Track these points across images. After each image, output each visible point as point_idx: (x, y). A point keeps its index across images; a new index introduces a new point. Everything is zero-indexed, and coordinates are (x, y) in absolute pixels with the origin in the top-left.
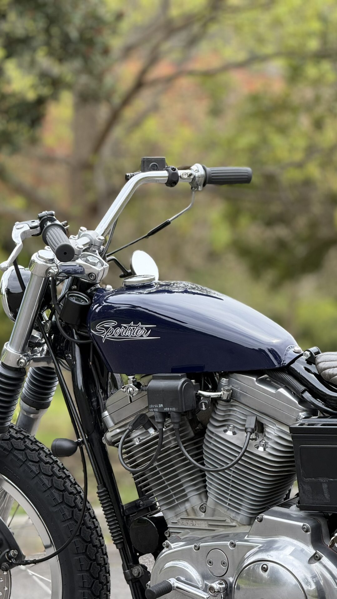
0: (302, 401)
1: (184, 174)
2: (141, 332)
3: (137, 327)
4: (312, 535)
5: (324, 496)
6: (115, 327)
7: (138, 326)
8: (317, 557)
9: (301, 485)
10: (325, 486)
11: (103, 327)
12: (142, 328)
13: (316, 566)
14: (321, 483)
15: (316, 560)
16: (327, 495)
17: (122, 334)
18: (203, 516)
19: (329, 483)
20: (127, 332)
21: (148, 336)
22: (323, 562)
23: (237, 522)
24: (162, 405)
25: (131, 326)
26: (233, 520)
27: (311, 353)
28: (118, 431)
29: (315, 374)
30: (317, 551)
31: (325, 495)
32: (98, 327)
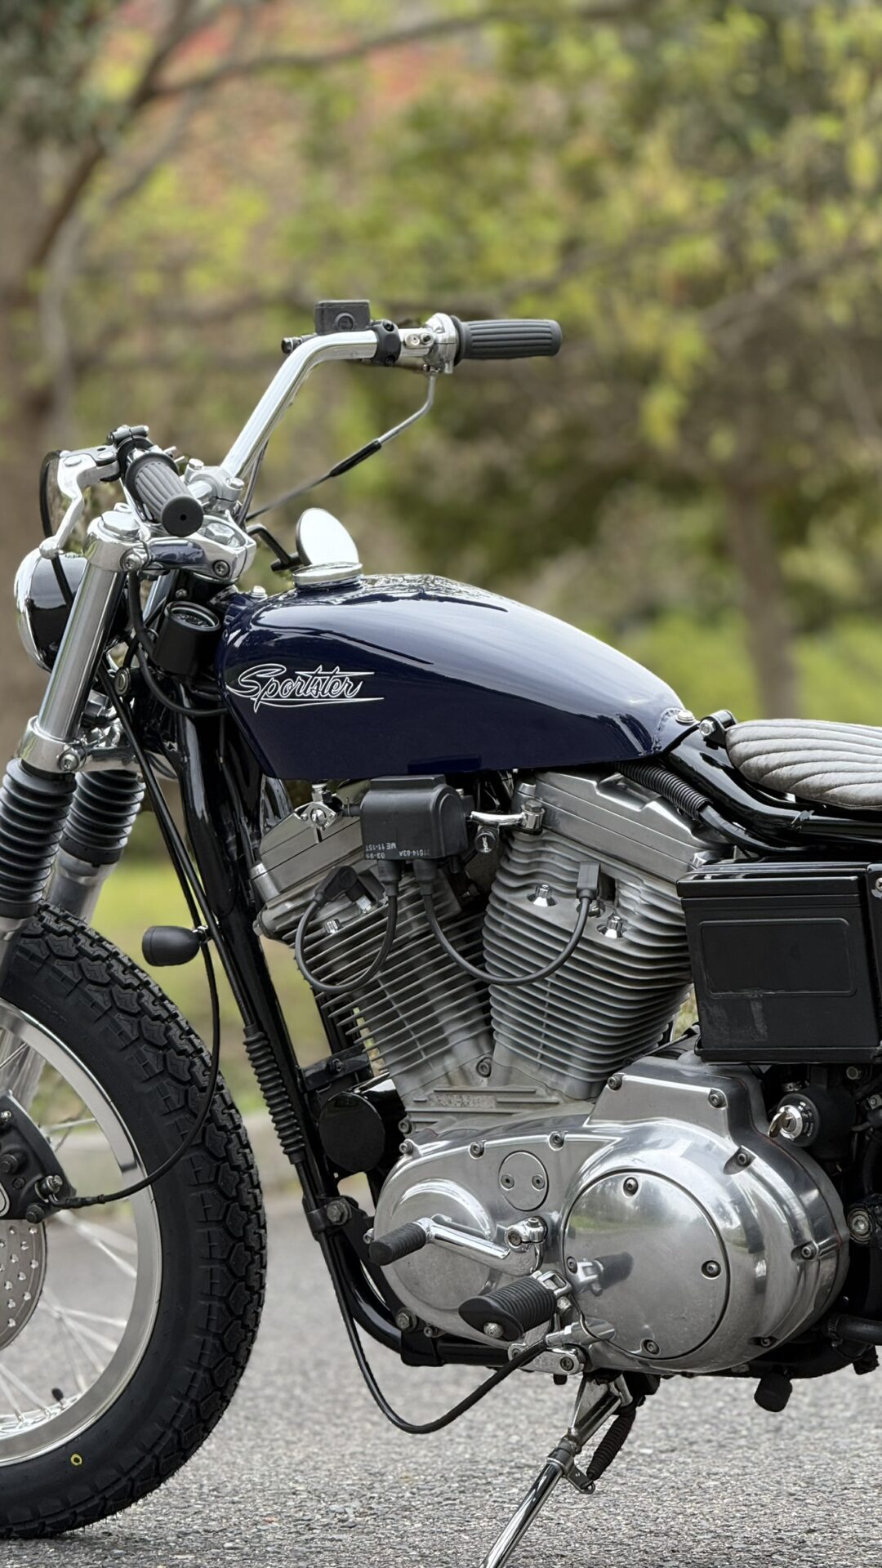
0: (700, 827)
1: (412, 338)
2: (340, 688)
3: (331, 676)
4: (730, 1112)
5: (755, 1028)
6: (281, 679)
7: (334, 674)
8: (741, 1158)
9: (705, 1006)
10: (756, 1007)
11: (254, 678)
12: (342, 679)
13: (742, 1179)
14: (748, 1001)
15: (740, 1165)
16: (761, 1028)
17: (298, 693)
18: (484, 1084)
19: (765, 1000)
20: (310, 688)
21: (356, 697)
22: (756, 1169)
23: (561, 1094)
24: (394, 845)
25: (317, 675)
26: (552, 1090)
27: (716, 724)
28: (289, 906)
29: (726, 769)
30: (743, 1147)
31: (757, 1025)
32: (242, 679)
